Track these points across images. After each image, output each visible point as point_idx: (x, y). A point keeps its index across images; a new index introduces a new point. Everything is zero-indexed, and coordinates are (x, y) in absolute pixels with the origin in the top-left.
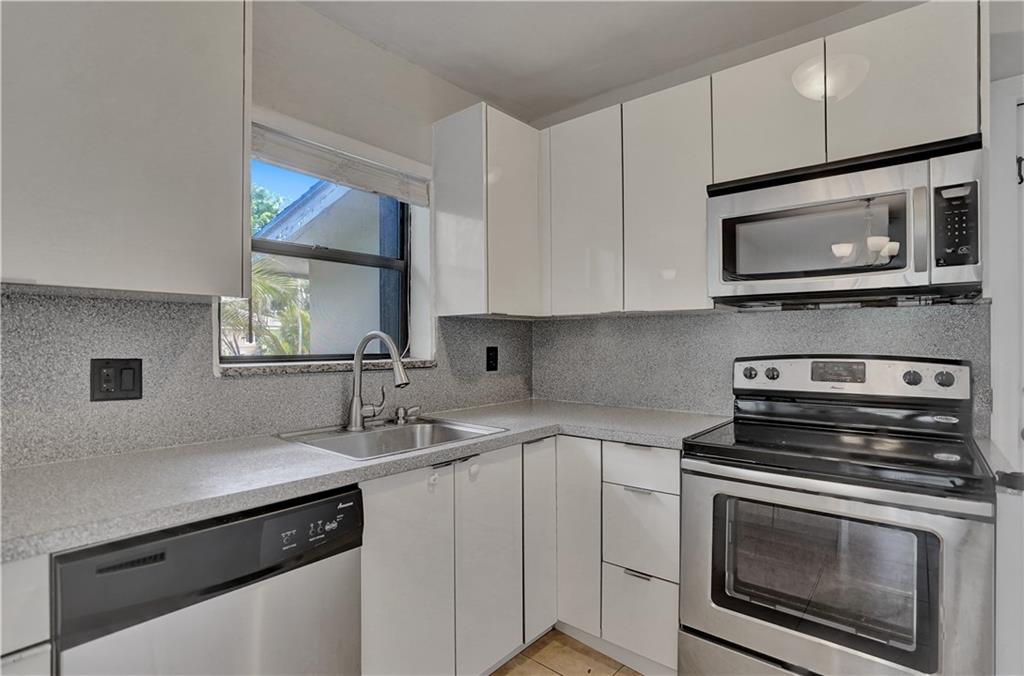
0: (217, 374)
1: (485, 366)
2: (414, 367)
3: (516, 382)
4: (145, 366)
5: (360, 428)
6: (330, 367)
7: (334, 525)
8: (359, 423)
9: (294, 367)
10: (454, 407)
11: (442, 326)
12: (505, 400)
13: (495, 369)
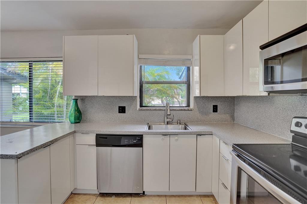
0: (138, 109)
1: (212, 111)
2: (185, 110)
3: (227, 117)
4: (126, 107)
5: (167, 124)
6: (161, 109)
7: (135, 141)
8: (166, 123)
9: (153, 109)
10: (200, 122)
11: (195, 99)
12: (221, 122)
13: (217, 112)
